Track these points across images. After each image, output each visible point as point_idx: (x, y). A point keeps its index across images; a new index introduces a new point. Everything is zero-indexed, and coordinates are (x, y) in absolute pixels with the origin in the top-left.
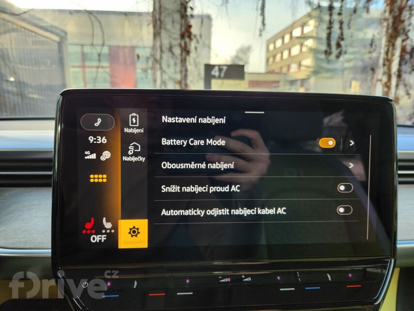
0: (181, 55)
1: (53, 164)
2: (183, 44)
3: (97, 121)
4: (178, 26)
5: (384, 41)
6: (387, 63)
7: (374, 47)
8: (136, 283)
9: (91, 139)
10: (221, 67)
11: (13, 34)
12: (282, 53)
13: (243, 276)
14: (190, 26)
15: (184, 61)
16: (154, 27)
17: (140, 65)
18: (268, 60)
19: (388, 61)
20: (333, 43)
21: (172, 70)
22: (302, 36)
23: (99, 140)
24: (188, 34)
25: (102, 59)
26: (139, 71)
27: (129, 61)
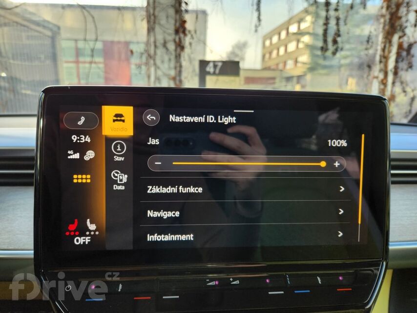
0: (176, 50)
1: (35, 163)
2: (177, 40)
3: (80, 120)
4: (172, 22)
5: (381, 38)
6: (383, 60)
7: (370, 43)
8: (121, 286)
9: (74, 138)
10: (216, 64)
11: (6, 29)
12: (278, 50)
13: (231, 279)
14: (185, 22)
15: (178, 57)
16: (148, 22)
18: (264, 56)
19: (385, 58)
20: (330, 39)
21: (166, 65)
22: (299, 32)
23: (83, 139)
24: (183, 29)
25: (95, 53)
26: (133, 67)
27: (123, 56)
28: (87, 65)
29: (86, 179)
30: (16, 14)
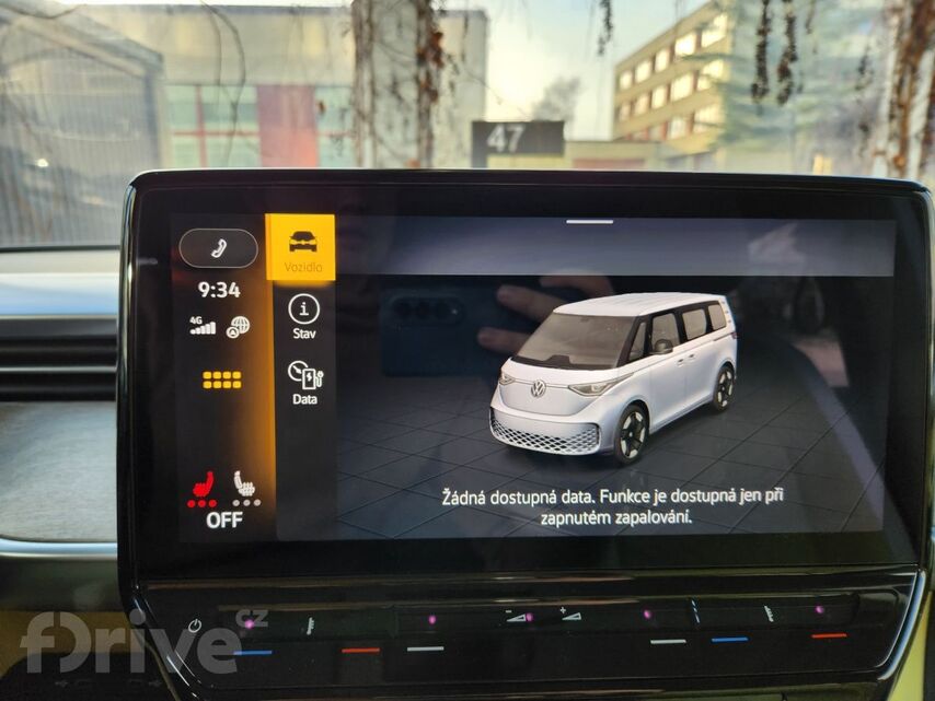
0: (419, 101)
1: (117, 349)
2: (422, 77)
3: (217, 247)
4: (411, 36)
5: (891, 61)
6: (898, 112)
7: (867, 75)
8: (311, 622)
9: (204, 287)
10: (511, 128)
11: (45, 63)
12: (650, 95)
13: (563, 610)
14: (439, 36)
15: (424, 116)
16: (358, 38)
17: (326, 127)
18: (617, 111)
19: (901, 108)
20: (772, 69)
21: (398, 135)
22: (699, 54)
23: (223, 289)
24: (434, 53)
25: (239, 114)
26: (324, 141)
27: (301, 118)
28: (223, 140)
29: (232, 380)
30: (68, 30)
